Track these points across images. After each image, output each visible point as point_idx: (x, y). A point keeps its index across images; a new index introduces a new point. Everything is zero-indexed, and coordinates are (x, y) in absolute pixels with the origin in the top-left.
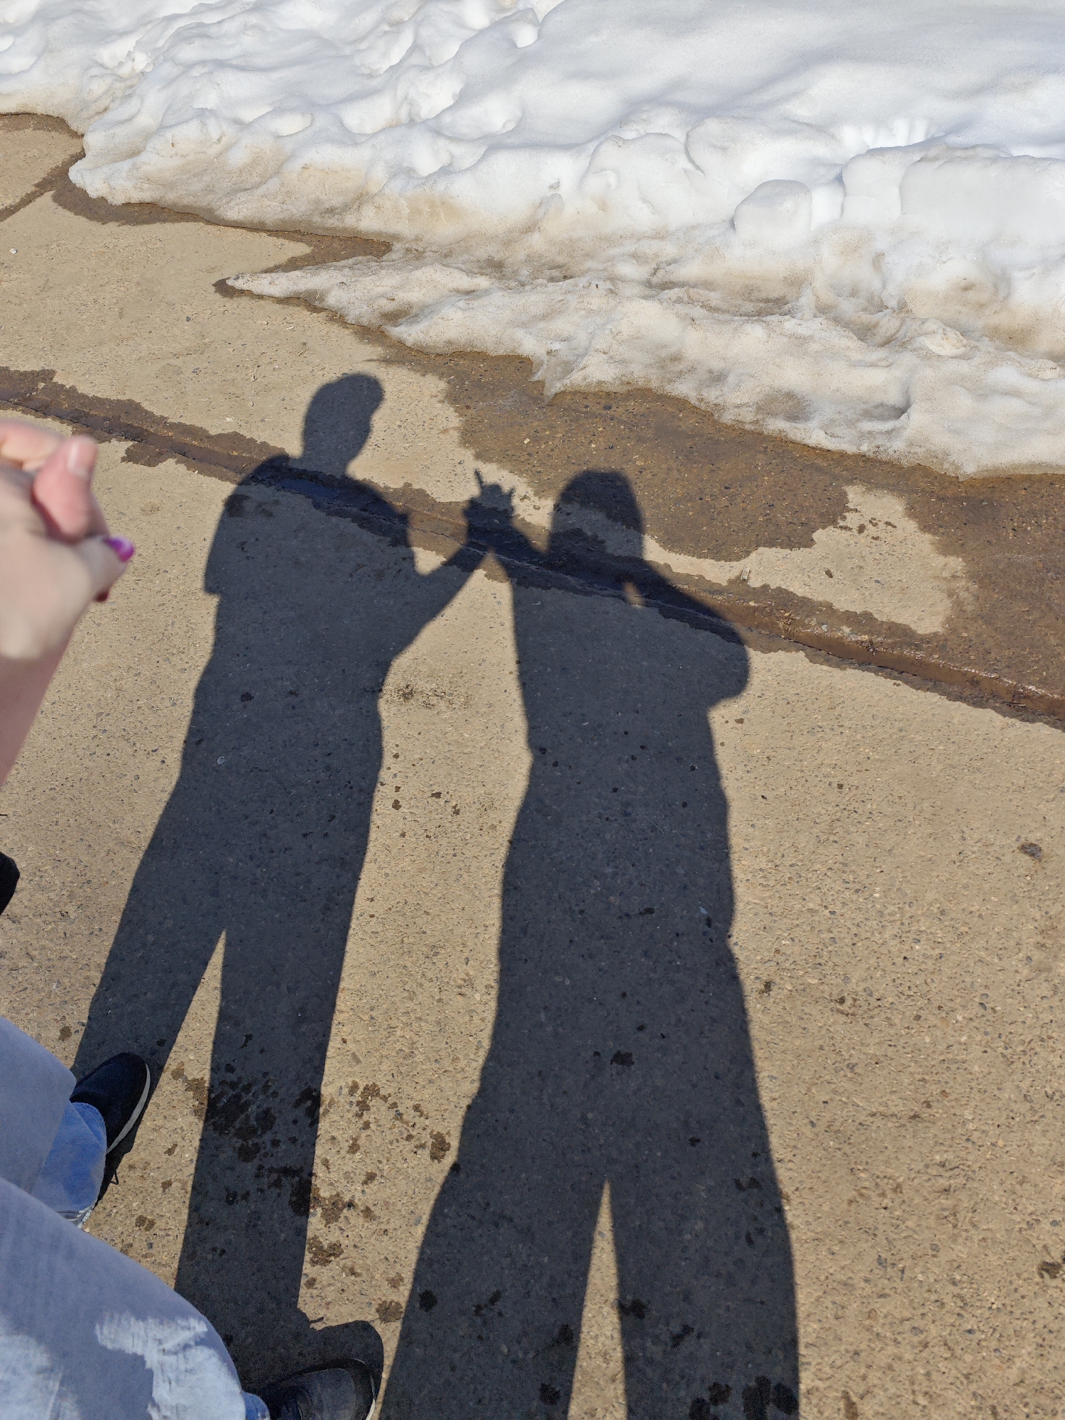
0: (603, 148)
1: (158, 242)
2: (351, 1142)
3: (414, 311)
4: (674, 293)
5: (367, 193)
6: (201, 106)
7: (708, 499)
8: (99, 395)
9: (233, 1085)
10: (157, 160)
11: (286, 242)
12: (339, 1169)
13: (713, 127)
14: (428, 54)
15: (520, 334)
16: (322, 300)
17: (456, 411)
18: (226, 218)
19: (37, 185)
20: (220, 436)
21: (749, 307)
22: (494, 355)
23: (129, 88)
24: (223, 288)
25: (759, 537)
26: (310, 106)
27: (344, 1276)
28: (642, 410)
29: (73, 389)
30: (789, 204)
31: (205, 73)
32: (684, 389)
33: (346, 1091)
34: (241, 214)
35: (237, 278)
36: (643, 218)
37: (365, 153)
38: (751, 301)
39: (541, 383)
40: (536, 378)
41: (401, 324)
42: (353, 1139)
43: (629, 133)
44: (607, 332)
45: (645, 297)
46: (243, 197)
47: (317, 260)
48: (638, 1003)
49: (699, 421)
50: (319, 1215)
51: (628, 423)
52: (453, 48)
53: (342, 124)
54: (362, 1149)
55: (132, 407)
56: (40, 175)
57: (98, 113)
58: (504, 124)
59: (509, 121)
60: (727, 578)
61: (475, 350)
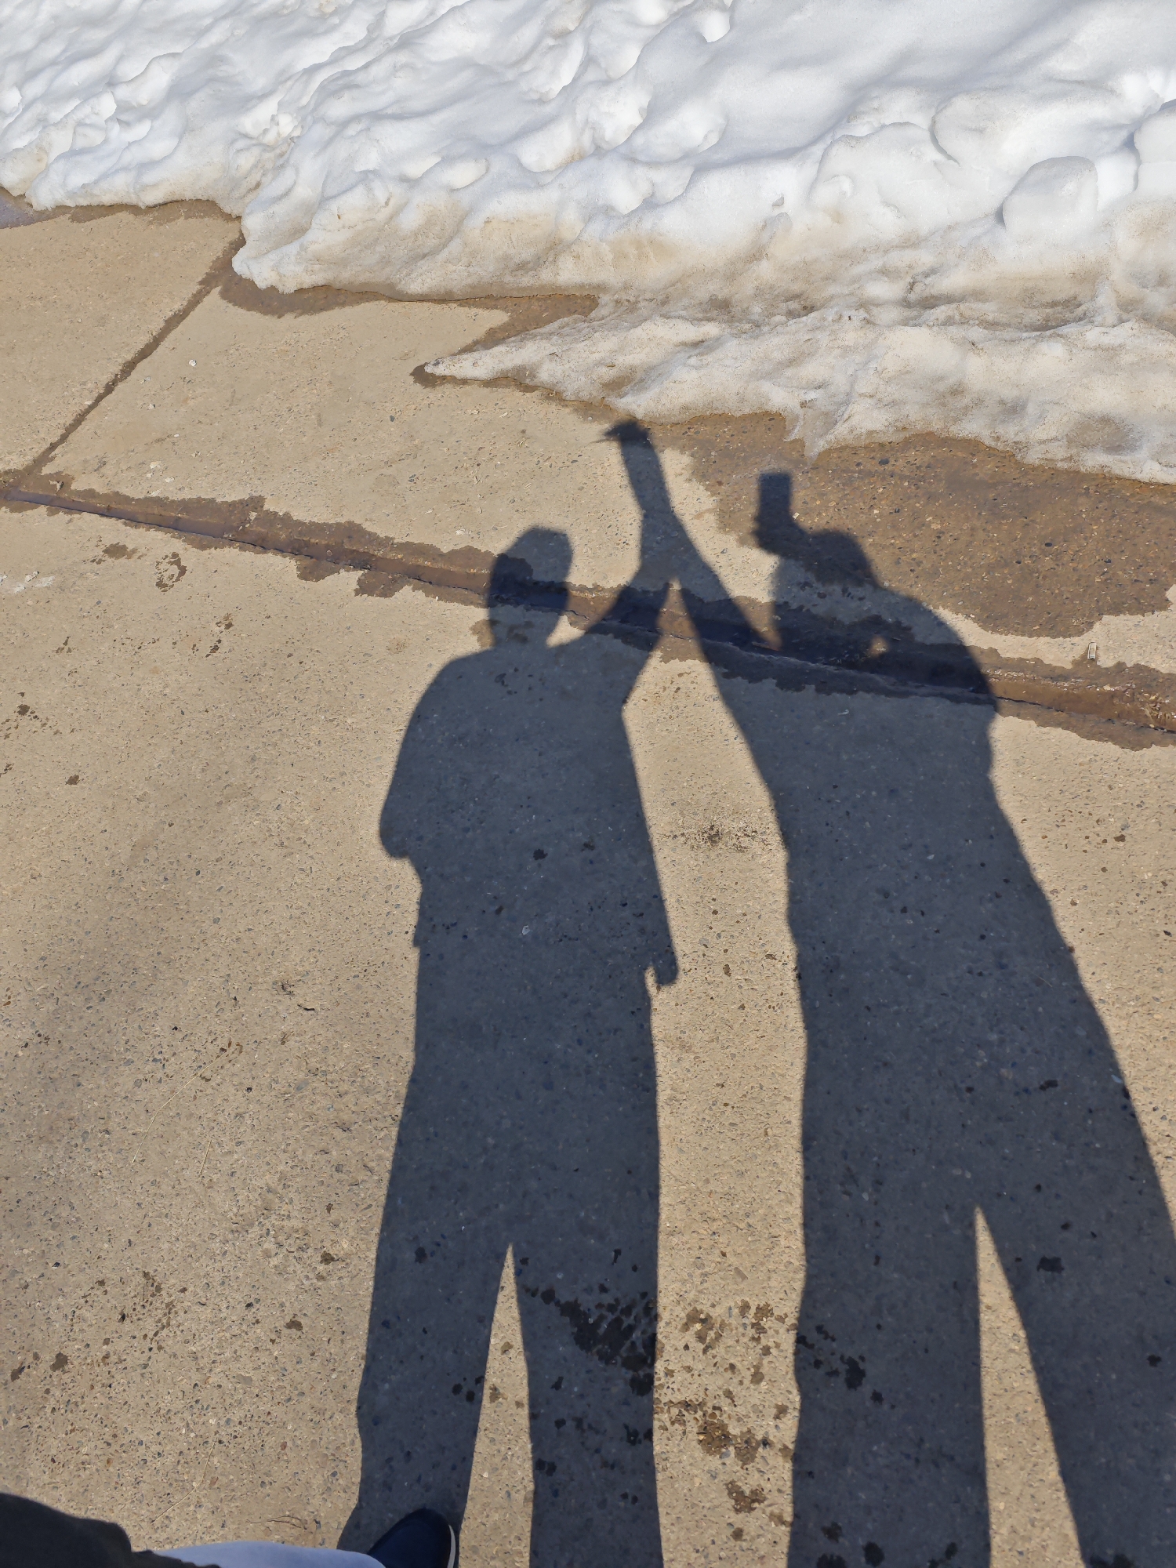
0: (834, 151)
1: (341, 330)
2: (753, 1370)
3: (639, 376)
4: (941, 312)
5: (561, 241)
6: (363, 168)
7: (1028, 561)
8: (315, 520)
9: (611, 1308)
10: (324, 236)
11: (480, 311)
12: (744, 1402)
13: (963, 106)
14: (603, 65)
15: (766, 387)
16: (533, 376)
17: (707, 489)
18: (410, 292)
19: (201, 283)
20: (453, 552)
21: (1034, 316)
22: (739, 415)
23: (281, 155)
24: (421, 376)
25: (1100, 604)
26: (482, 149)
27: (773, 1525)
28: (926, 459)
29: (287, 515)
30: (1070, 187)
31: (361, 131)
32: (973, 427)
33: (736, 1311)
34: (426, 285)
35: (437, 364)
36: (886, 224)
37: (552, 195)
38: (1035, 307)
39: (800, 443)
40: (792, 437)
41: (627, 394)
42: (754, 1367)
43: (861, 129)
44: (872, 372)
45: (905, 323)
46: (424, 265)
47: (518, 328)
48: (1058, 1196)
49: (999, 464)
50: (733, 1455)
51: (914, 478)
52: (630, 55)
53: (521, 164)
54: (767, 1378)
55: (352, 530)
56: (202, 270)
57: (250, 190)
58: (706, 137)
59: (711, 131)
60: (1070, 659)
61: (715, 412)
